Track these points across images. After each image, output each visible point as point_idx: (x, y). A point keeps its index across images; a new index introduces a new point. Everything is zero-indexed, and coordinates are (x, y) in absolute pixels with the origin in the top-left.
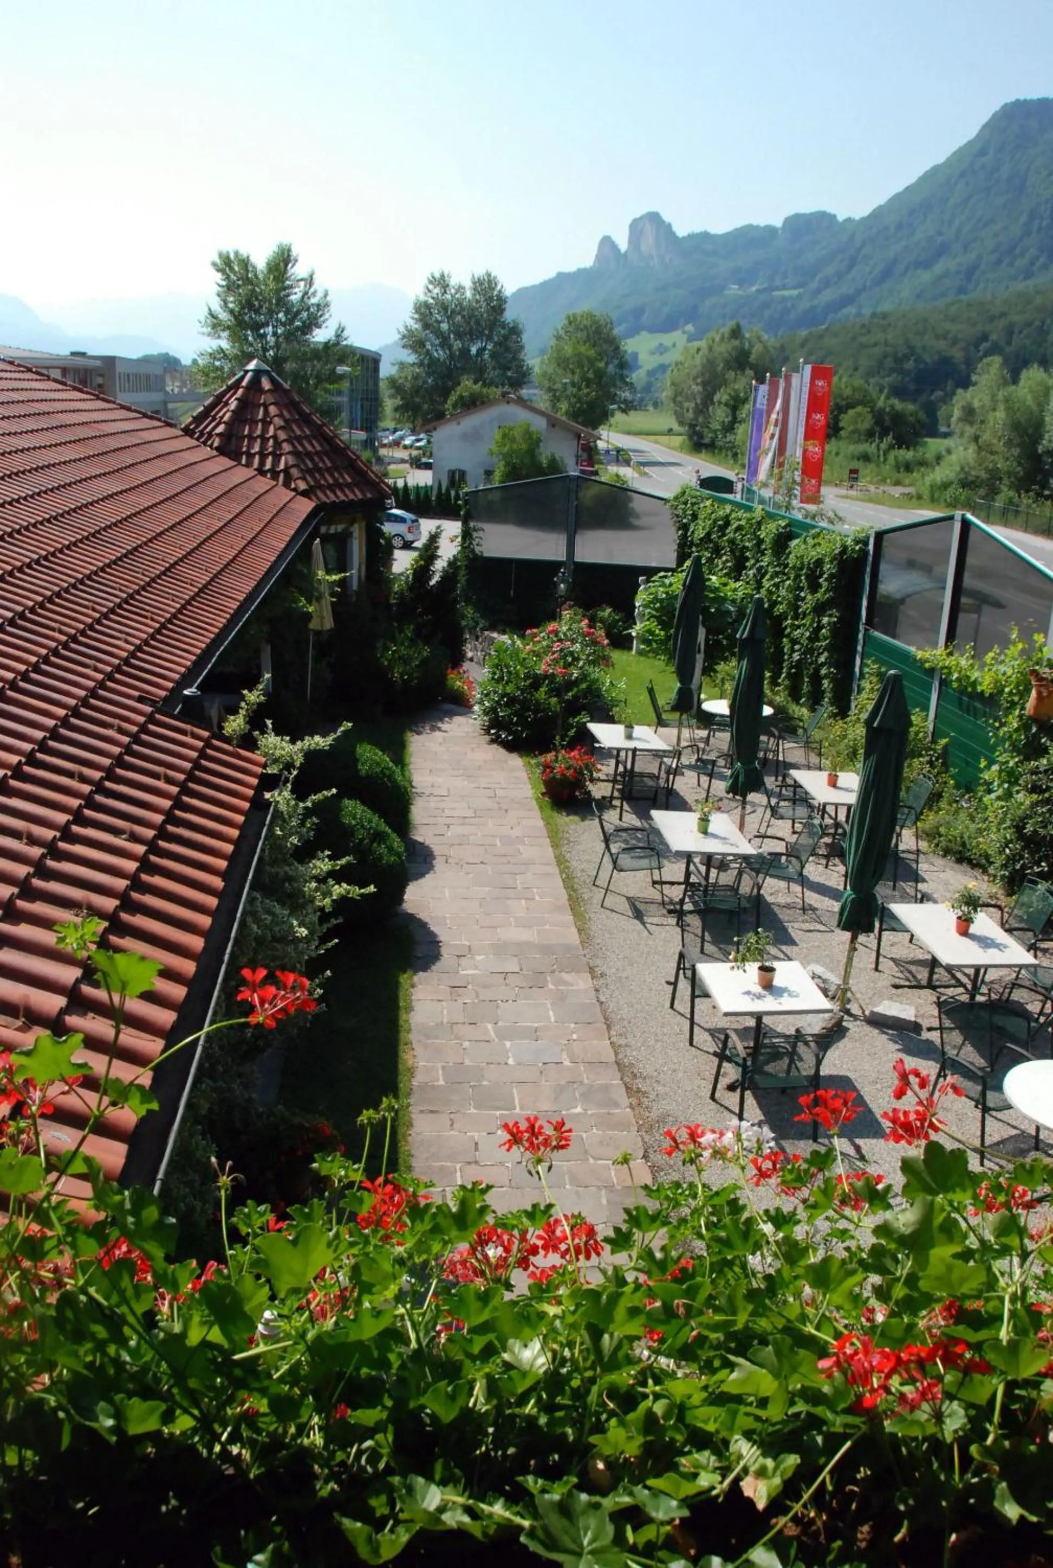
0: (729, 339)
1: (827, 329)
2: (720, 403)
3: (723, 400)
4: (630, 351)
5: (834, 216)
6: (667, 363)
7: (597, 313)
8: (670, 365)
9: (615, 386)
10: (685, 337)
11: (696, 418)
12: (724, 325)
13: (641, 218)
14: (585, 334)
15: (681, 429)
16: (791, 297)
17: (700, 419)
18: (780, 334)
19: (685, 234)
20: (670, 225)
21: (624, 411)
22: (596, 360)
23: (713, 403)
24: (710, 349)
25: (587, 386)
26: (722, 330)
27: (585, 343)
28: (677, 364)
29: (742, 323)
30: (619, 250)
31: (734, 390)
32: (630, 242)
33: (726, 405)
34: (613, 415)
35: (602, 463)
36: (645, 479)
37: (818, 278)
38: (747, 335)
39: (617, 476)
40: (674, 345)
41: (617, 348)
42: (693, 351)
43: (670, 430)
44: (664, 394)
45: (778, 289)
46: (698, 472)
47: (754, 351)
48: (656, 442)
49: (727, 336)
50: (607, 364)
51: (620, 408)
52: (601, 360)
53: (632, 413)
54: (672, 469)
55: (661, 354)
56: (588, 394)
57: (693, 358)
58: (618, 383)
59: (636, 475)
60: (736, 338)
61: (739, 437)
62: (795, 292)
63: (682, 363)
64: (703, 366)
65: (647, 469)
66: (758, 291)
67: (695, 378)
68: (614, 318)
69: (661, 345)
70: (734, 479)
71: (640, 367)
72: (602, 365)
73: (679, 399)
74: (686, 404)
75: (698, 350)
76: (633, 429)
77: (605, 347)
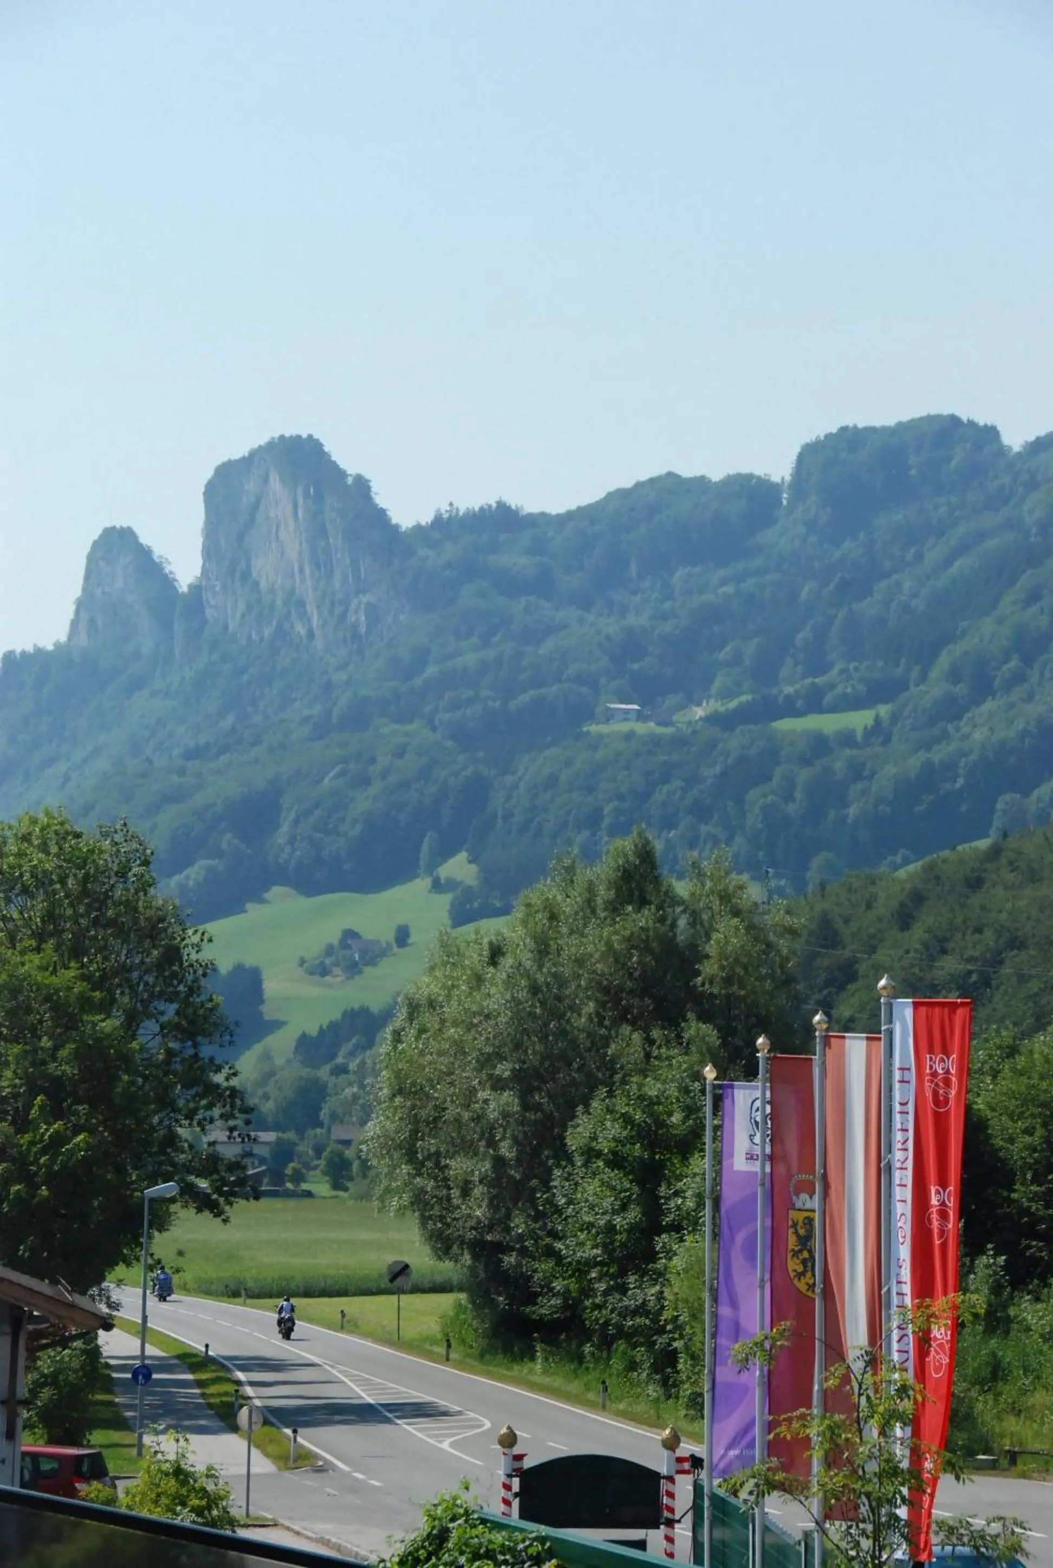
0: (614, 908)
1: (995, 853)
2: (591, 1154)
3: (604, 1146)
4: (225, 966)
5: (992, 432)
6: (376, 1003)
7: (87, 826)
8: (388, 1015)
9: (166, 1103)
10: (444, 901)
11: (501, 1222)
12: (590, 855)
13: (248, 462)
14: (39, 905)
15: (447, 1269)
16: (847, 739)
17: (519, 1225)
18: (813, 876)
19: (426, 518)
20: (362, 486)
21: (206, 1204)
22: (86, 1004)
23: (562, 1154)
24: (543, 949)
25: (55, 1112)
26: (585, 874)
27: (40, 937)
28: (414, 1009)
29: (658, 846)
30: (168, 582)
31: (649, 1104)
32: (210, 552)
33: (616, 1161)
34: (161, 1222)
35: (120, 1424)
36: (303, 1479)
37: (944, 661)
38: (682, 888)
39: (179, 1473)
40: (402, 937)
41: (173, 954)
42: (475, 957)
43: (400, 1272)
44: (372, 1128)
45: (789, 709)
46: (509, 1440)
47: (712, 949)
48: (345, 1323)
49: (604, 894)
50: (132, 1021)
51: (188, 1191)
52: (106, 1007)
53: (241, 1210)
54: (409, 1428)
55: (353, 969)
56: (58, 1140)
57: (479, 980)
58: (181, 1096)
59: (262, 1465)
60: (643, 902)
61: (676, 1289)
62: (860, 720)
63: (432, 1004)
64: (519, 1016)
65: (308, 1440)
66: (713, 719)
67: (486, 1061)
68: (157, 843)
69: (350, 935)
70: (660, 1463)
71: (276, 1025)
72: (109, 1025)
73: (430, 1144)
74: (458, 1166)
75: (496, 953)
76: (251, 1275)
77: (121, 954)
